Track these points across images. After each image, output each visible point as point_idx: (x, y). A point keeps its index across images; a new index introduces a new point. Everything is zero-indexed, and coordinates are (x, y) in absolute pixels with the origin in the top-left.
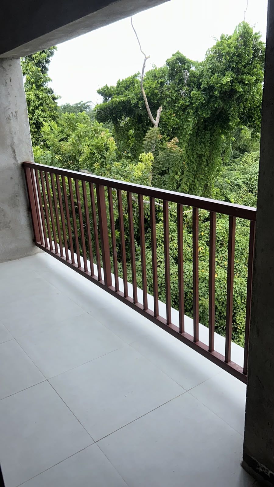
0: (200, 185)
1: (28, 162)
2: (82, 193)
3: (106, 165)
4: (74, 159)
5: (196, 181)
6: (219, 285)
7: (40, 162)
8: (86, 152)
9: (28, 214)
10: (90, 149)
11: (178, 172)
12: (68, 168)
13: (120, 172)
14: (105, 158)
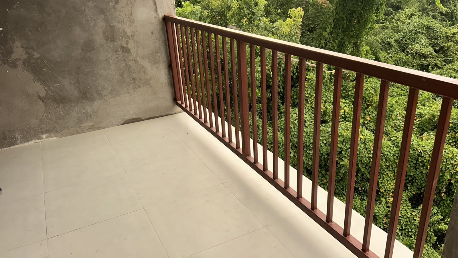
0: (350, 42)
1: (170, 15)
2: (229, 50)
3: (254, 21)
4: (222, 14)
5: (345, 38)
6: (363, 147)
7: (190, 18)
8: (235, 7)
9: (169, 71)
10: (239, 4)
11: (327, 28)
12: (216, 23)
13: (268, 28)
14: (253, 14)
